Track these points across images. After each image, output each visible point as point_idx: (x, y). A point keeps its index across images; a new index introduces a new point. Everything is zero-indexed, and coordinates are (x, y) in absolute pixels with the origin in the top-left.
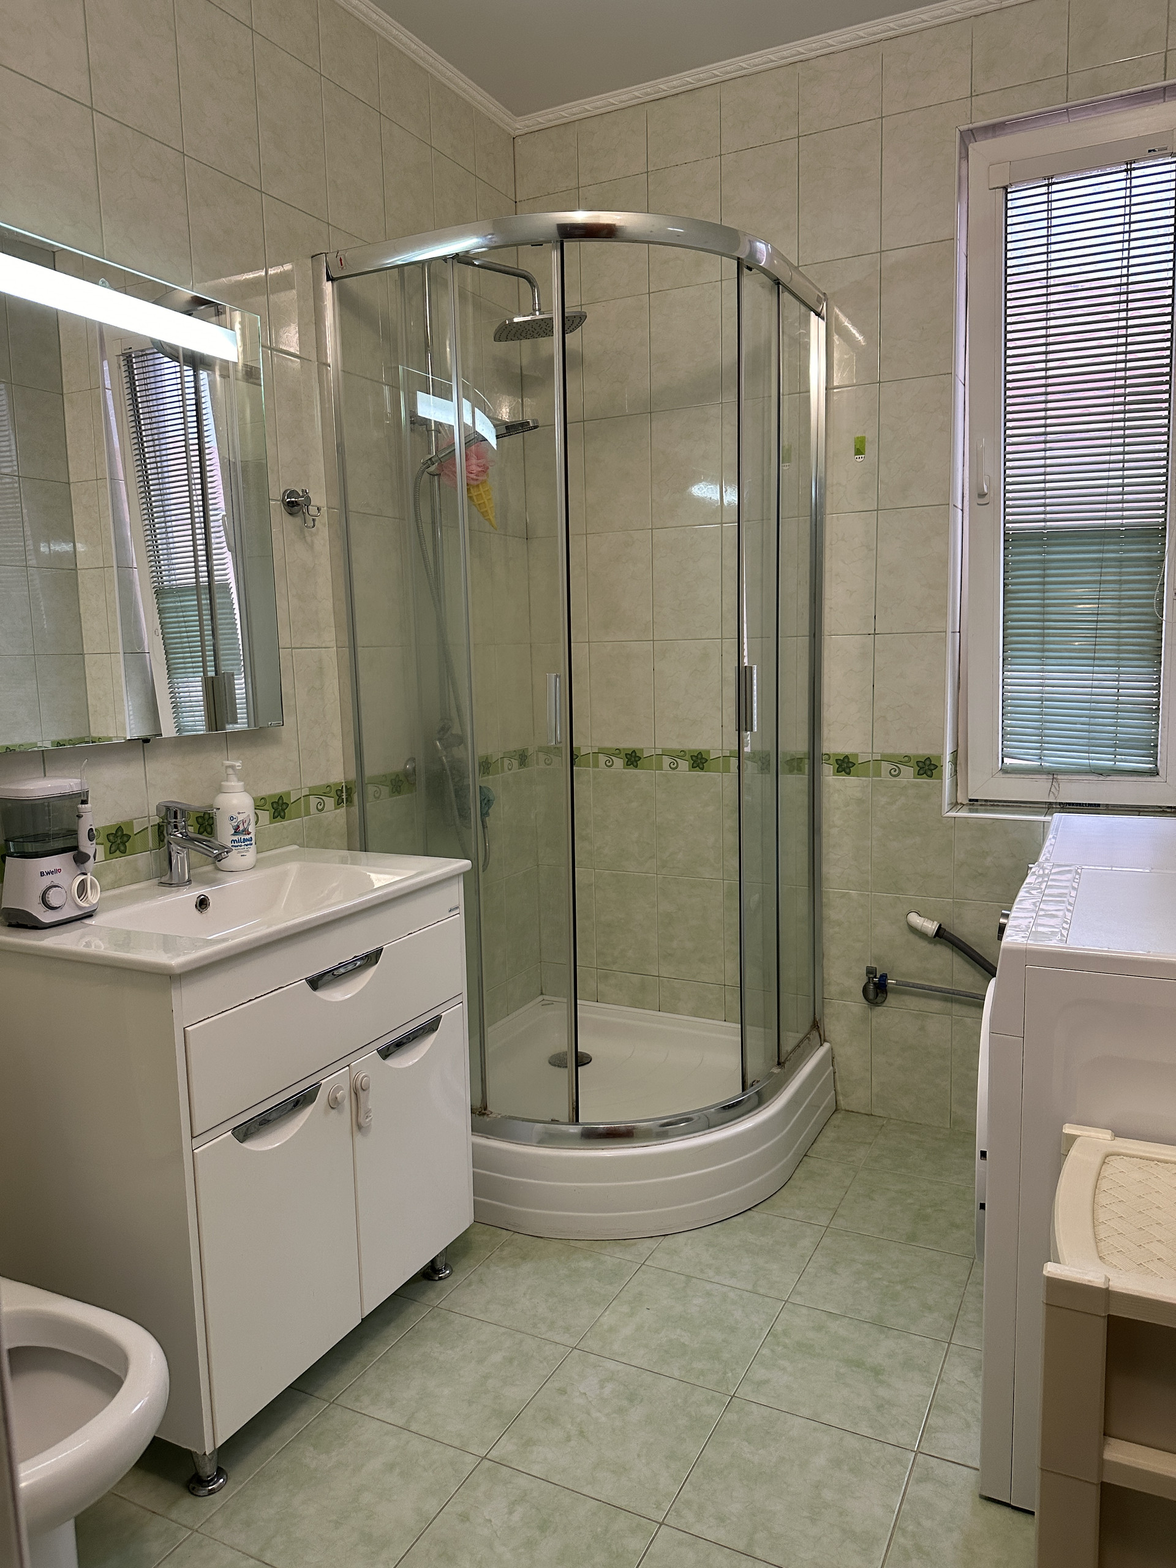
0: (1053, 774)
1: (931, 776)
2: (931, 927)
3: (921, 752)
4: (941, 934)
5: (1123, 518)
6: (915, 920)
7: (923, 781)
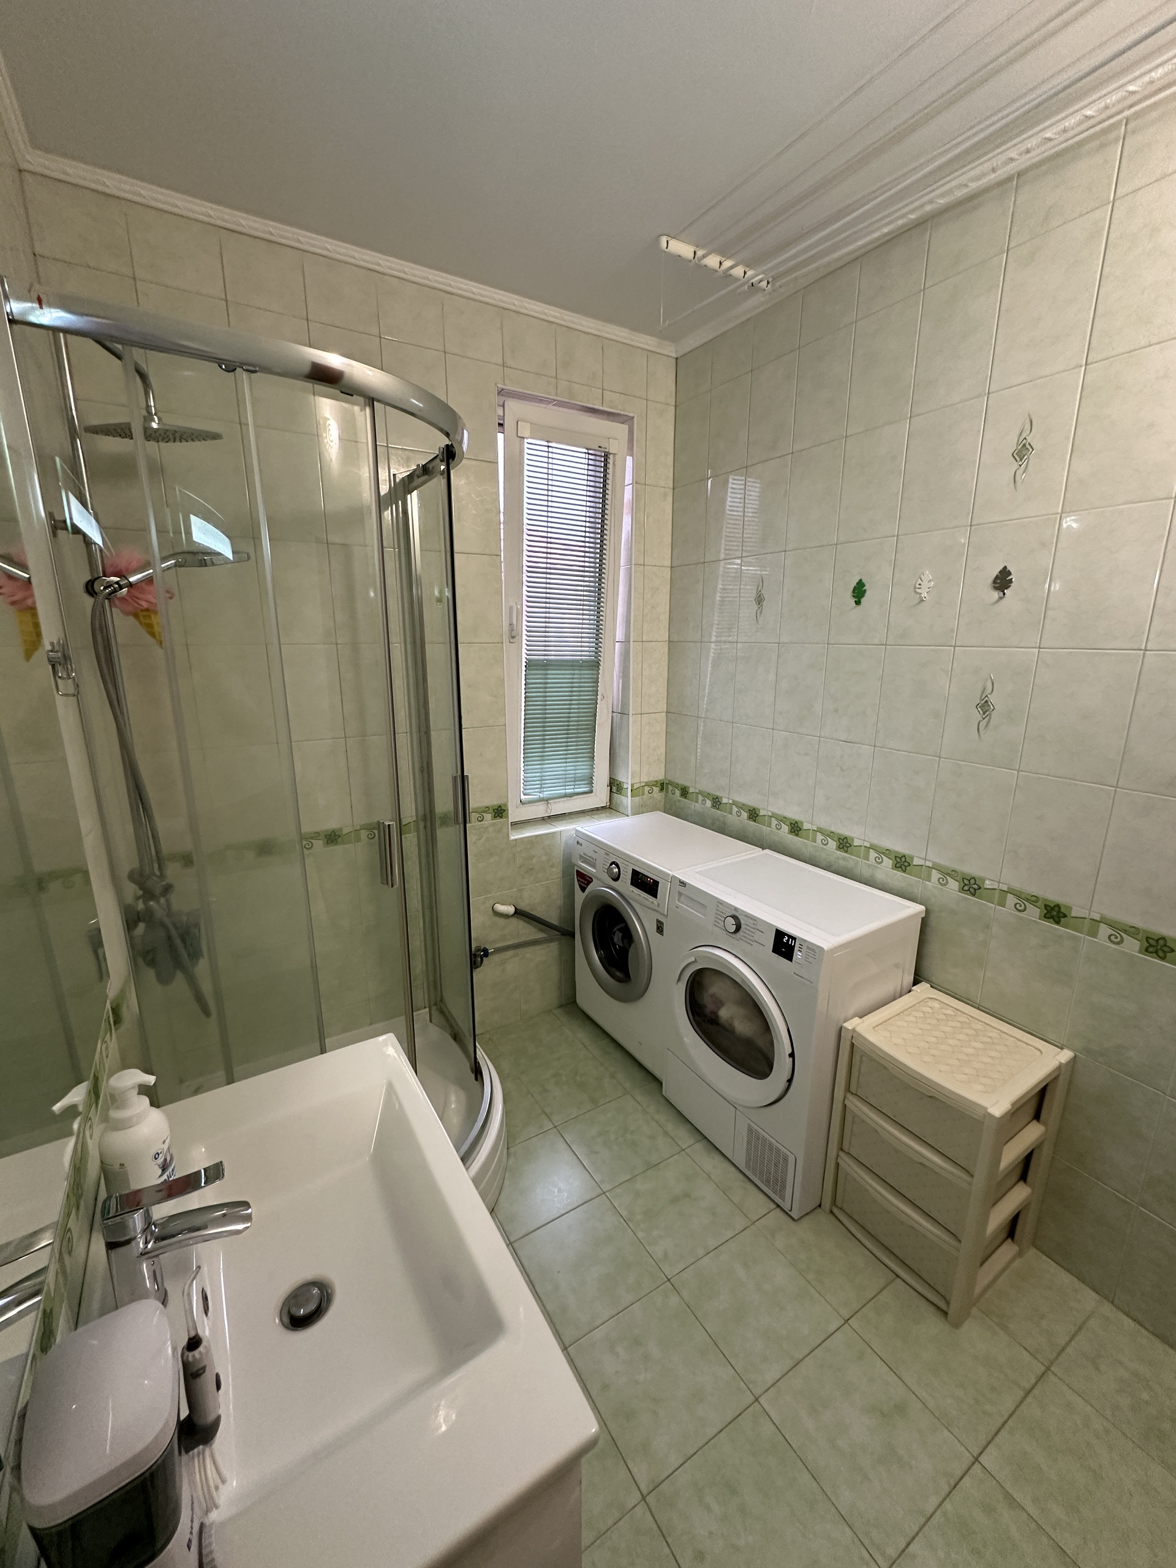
0: (547, 800)
1: (501, 817)
2: (511, 910)
3: (495, 803)
4: (519, 913)
5: (581, 656)
6: (501, 908)
7: (498, 820)
